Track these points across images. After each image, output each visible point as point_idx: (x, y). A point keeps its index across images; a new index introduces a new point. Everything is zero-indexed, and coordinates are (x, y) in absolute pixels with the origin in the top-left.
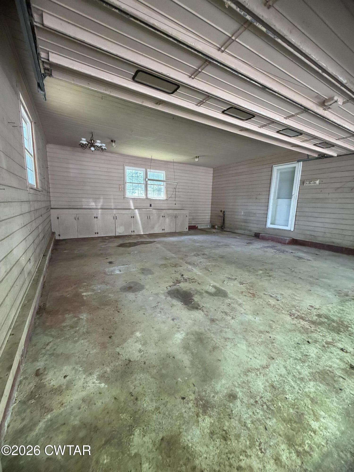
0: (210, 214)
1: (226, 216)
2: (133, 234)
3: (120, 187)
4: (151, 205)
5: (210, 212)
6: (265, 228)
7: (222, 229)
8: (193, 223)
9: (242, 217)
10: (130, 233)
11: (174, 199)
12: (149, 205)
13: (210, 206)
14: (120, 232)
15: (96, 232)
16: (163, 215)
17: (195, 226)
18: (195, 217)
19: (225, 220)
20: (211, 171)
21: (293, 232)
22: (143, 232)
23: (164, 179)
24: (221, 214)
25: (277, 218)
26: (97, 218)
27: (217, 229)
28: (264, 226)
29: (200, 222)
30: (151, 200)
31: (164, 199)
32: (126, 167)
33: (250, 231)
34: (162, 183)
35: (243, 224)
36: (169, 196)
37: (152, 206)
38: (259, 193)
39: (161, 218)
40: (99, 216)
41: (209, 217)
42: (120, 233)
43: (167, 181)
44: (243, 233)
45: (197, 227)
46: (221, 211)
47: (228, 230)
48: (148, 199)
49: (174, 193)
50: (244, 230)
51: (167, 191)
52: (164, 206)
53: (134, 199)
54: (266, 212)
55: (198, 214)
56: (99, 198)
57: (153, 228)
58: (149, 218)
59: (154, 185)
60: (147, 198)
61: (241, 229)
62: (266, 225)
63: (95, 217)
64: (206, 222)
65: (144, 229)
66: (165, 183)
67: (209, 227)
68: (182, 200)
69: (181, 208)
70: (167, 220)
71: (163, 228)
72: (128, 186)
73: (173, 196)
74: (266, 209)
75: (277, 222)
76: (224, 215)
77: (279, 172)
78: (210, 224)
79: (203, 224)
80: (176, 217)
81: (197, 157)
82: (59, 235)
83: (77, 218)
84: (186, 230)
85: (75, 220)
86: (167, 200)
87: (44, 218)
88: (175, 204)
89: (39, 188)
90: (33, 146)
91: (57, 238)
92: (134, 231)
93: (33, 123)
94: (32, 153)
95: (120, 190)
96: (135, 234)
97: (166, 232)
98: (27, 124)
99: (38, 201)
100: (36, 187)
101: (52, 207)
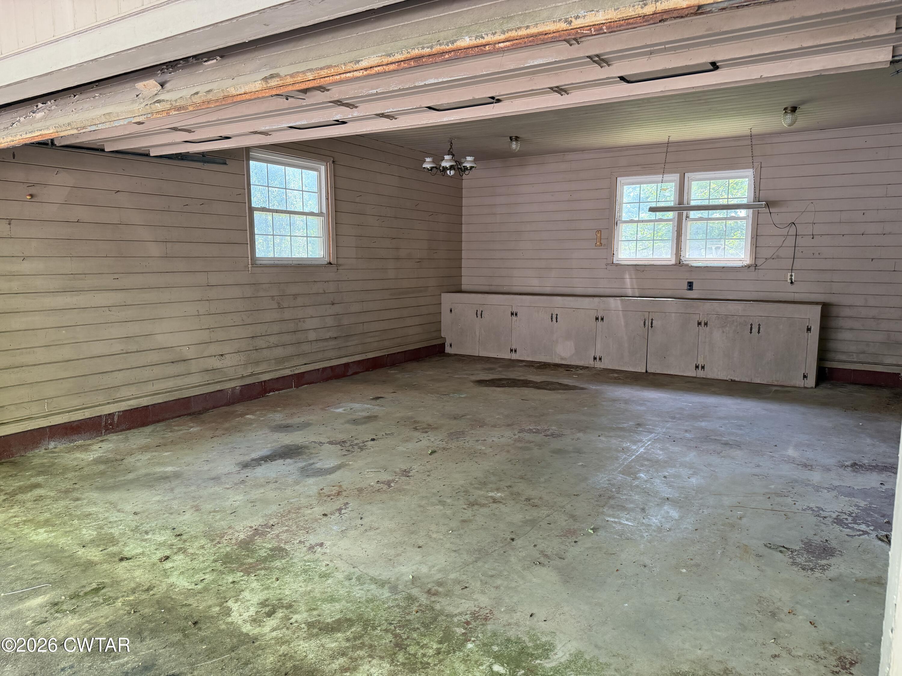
2: (598, 365)
3: (599, 235)
11: (787, 263)
12: (686, 287)
15: (514, 347)
16: (704, 318)
22: (629, 364)
26: (516, 314)
30: (692, 269)
31: (745, 263)
34: (742, 213)
36: (765, 253)
37: (695, 287)
40: (521, 312)
48: (683, 265)
49: (790, 241)
58: (648, 323)
60: (679, 263)
63: (512, 314)
68: (828, 267)
70: (718, 336)
71: (700, 363)
73: (787, 253)
80: (754, 328)
82: (451, 345)
83: (479, 313)
84: (799, 382)
85: (477, 317)
86: (752, 268)
87: (355, 308)
88: (792, 283)
89: (332, 261)
90: (327, 199)
91: (448, 350)
92: (600, 359)
93: (328, 164)
94: (324, 211)
95: (598, 243)
96: (602, 366)
97: (709, 377)
98: (320, 169)
99: (315, 282)
100: (327, 260)
101: (464, 287)
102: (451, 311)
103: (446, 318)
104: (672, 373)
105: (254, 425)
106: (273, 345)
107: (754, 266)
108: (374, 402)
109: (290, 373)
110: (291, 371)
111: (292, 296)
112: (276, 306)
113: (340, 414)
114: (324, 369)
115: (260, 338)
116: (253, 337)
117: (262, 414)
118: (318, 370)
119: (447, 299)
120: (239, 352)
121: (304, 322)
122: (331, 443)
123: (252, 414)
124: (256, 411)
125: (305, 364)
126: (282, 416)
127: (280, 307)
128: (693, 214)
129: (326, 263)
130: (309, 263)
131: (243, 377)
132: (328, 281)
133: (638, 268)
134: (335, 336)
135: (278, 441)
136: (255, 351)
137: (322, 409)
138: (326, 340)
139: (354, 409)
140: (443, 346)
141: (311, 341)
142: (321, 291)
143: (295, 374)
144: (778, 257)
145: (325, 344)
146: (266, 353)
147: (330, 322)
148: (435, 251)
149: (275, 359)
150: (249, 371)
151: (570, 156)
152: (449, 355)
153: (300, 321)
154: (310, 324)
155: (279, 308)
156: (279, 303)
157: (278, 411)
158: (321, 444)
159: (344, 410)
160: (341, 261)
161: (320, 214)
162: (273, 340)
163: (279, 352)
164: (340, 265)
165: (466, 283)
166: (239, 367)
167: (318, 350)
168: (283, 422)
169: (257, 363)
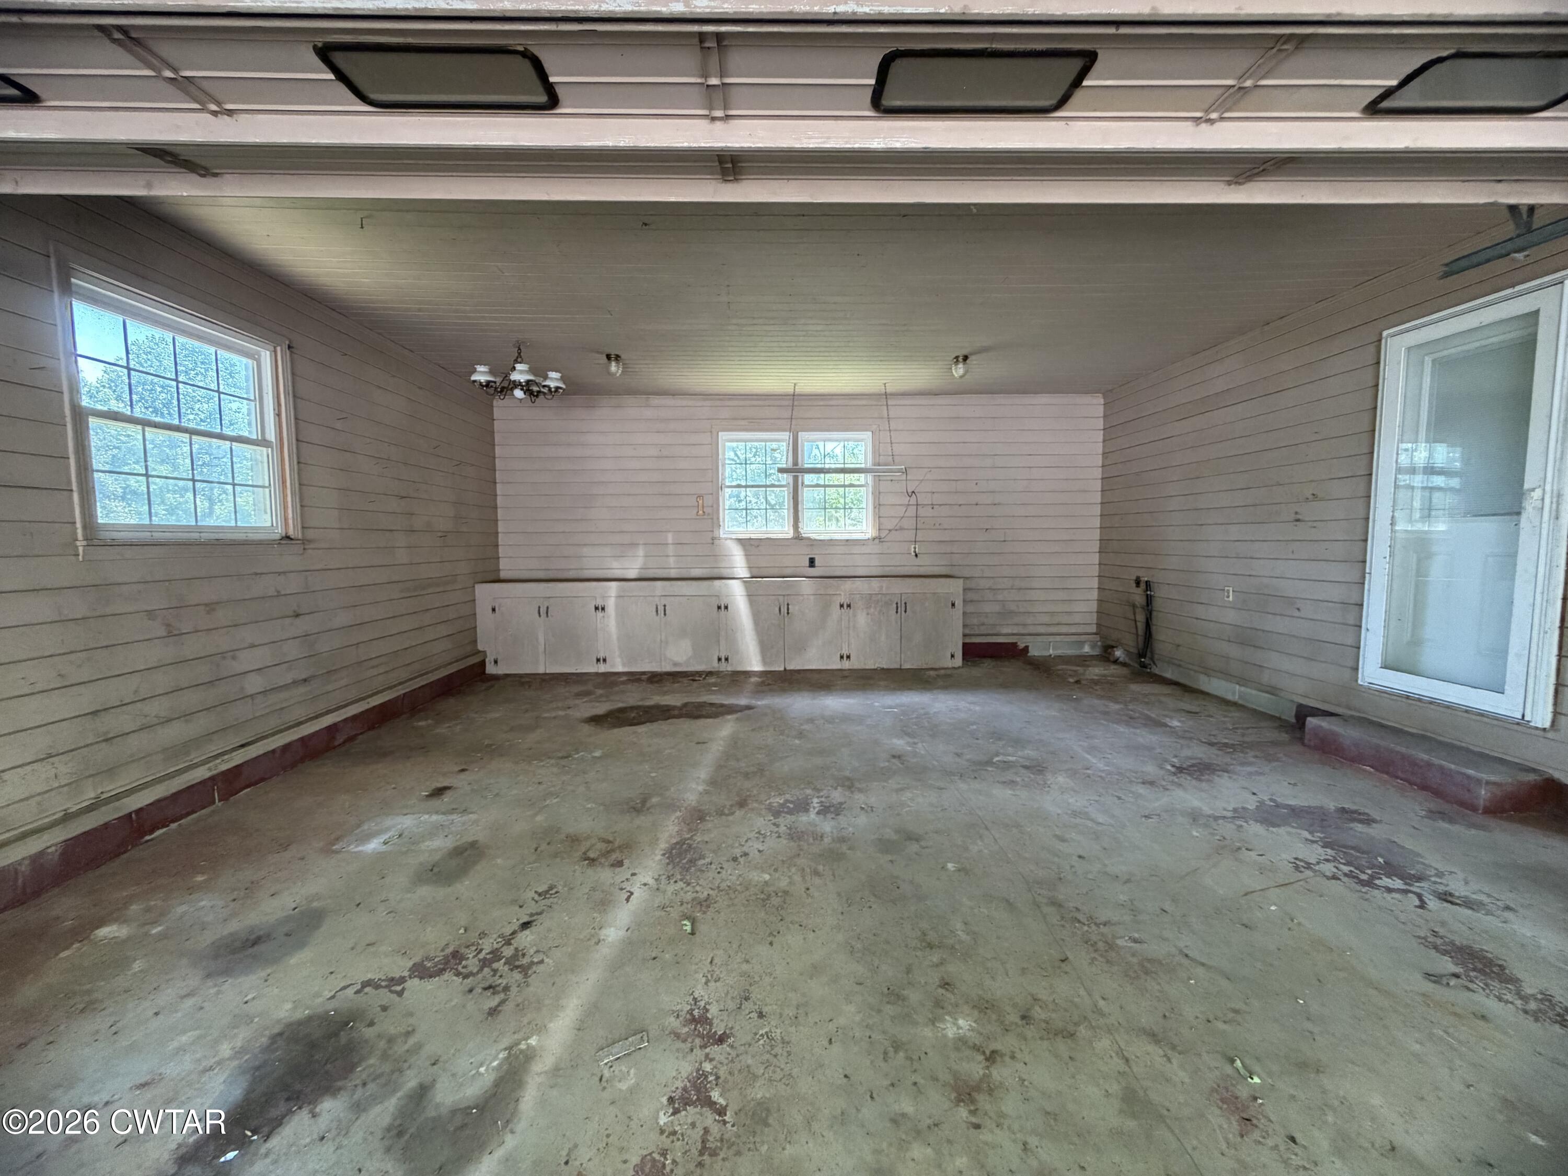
0: (1095, 595)
1: (1157, 604)
2: (724, 667)
3: (701, 502)
4: (812, 562)
5: (1095, 583)
6: (1351, 687)
7: (1144, 666)
8: (1005, 630)
9: (1231, 617)
10: (714, 665)
11: (910, 535)
12: (807, 563)
13: (1096, 559)
14: (677, 659)
15: (601, 656)
16: (844, 599)
17: (1014, 645)
18: (1013, 607)
19: (1154, 621)
20: (1095, 406)
21: (1550, 735)
22: (764, 661)
23: (866, 463)
24: (1138, 597)
25: (1431, 631)
26: (603, 609)
27: (1124, 664)
28: (1347, 674)
29: (1042, 630)
30: (812, 542)
31: (869, 536)
32: (723, 435)
33: (1272, 690)
34: (861, 478)
35: (1234, 651)
36: (890, 524)
37: (817, 563)
38: (1308, 493)
39: (836, 611)
40: (611, 604)
41: (1094, 606)
42: (675, 664)
43: (878, 470)
44: (1236, 698)
45: (1027, 647)
46: (1138, 582)
47: (1168, 675)
48: (802, 539)
49: (912, 511)
50: (1242, 681)
51: (878, 506)
52: (864, 563)
53: (747, 544)
54: (1354, 599)
55: (1034, 595)
56: (634, 545)
57: (800, 647)
58: (785, 611)
59: (825, 486)
60: (798, 537)
61: (1227, 675)
62: (1356, 669)
63: (597, 608)
64: (1073, 630)
65: (765, 648)
66: (870, 477)
67: (1087, 649)
68: (946, 536)
69: (943, 571)
70: (862, 619)
71: (845, 652)
72: (727, 499)
73: (909, 523)
74: (1354, 576)
75: (1430, 657)
76: (1149, 600)
77: (1428, 360)
78: (1097, 638)
79: (1058, 638)
80: (902, 607)
81: (957, 357)
82: (496, 662)
83: (543, 610)
84: (949, 663)
85: (540, 616)
86: (877, 541)
87: (342, 619)
88: (916, 555)
89: (291, 533)
90: (278, 415)
91: (491, 669)
92: (727, 659)
93: (279, 349)
94: (271, 436)
95: (701, 512)
96: (729, 669)
97: (855, 667)
98: (260, 356)
99: (256, 574)
100: (280, 531)
101: (503, 575)
102: (494, 610)
103: (485, 621)
104: (814, 668)
105: (137, 966)
106: (156, 721)
107: (878, 539)
108: (436, 803)
109: (208, 775)
110: (210, 769)
111: (202, 608)
112: (162, 632)
113: (379, 857)
114: (286, 748)
115: (119, 710)
116: (95, 713)
117: (148, 910)
118: (273, 751)
119: (485, 593)
120: (50, 756)
121: (234, 658)
122: (421, 971)
123: (116, 920)
124: (126, 904)
125: (243, 746)
126: (221, 903)
127: (172, 633)
128: (809, 479)
129: (278, 537)
130: (241, 536)
131: (68, 817)
132: (284, 573)
133: (752, 542)
134: (304, 676)
135: (249, 1019)
136: (104, 744)
137: (328, 851)
138: (285, 687)
139: (406, 833)
140: (483, 664)
141: (251, 695)
142: (271, 592)
143: (218, 774)
144: (901, 529)
145: (283, 695)
146: (135, 744)
147: (293, 650)
148: (464, 521)
149: (165, 750)
150: (89, 795)
151: (656, 401)
152: (496, 678)
153: (224, 658)
154: (248, 660)
155: (170, 634)
156: (168, 625)
157: (199, 888)
158: (394, 983)
159: (385, 843)
160: (310, 534)
161: (262, 442)
162: (155, 709)
163: (175, 732)
164: (310, 541)
165: (506, 567)
166: (53, 793)
167: (267, 711)
168: (234, 926)
169: (111, 772)
